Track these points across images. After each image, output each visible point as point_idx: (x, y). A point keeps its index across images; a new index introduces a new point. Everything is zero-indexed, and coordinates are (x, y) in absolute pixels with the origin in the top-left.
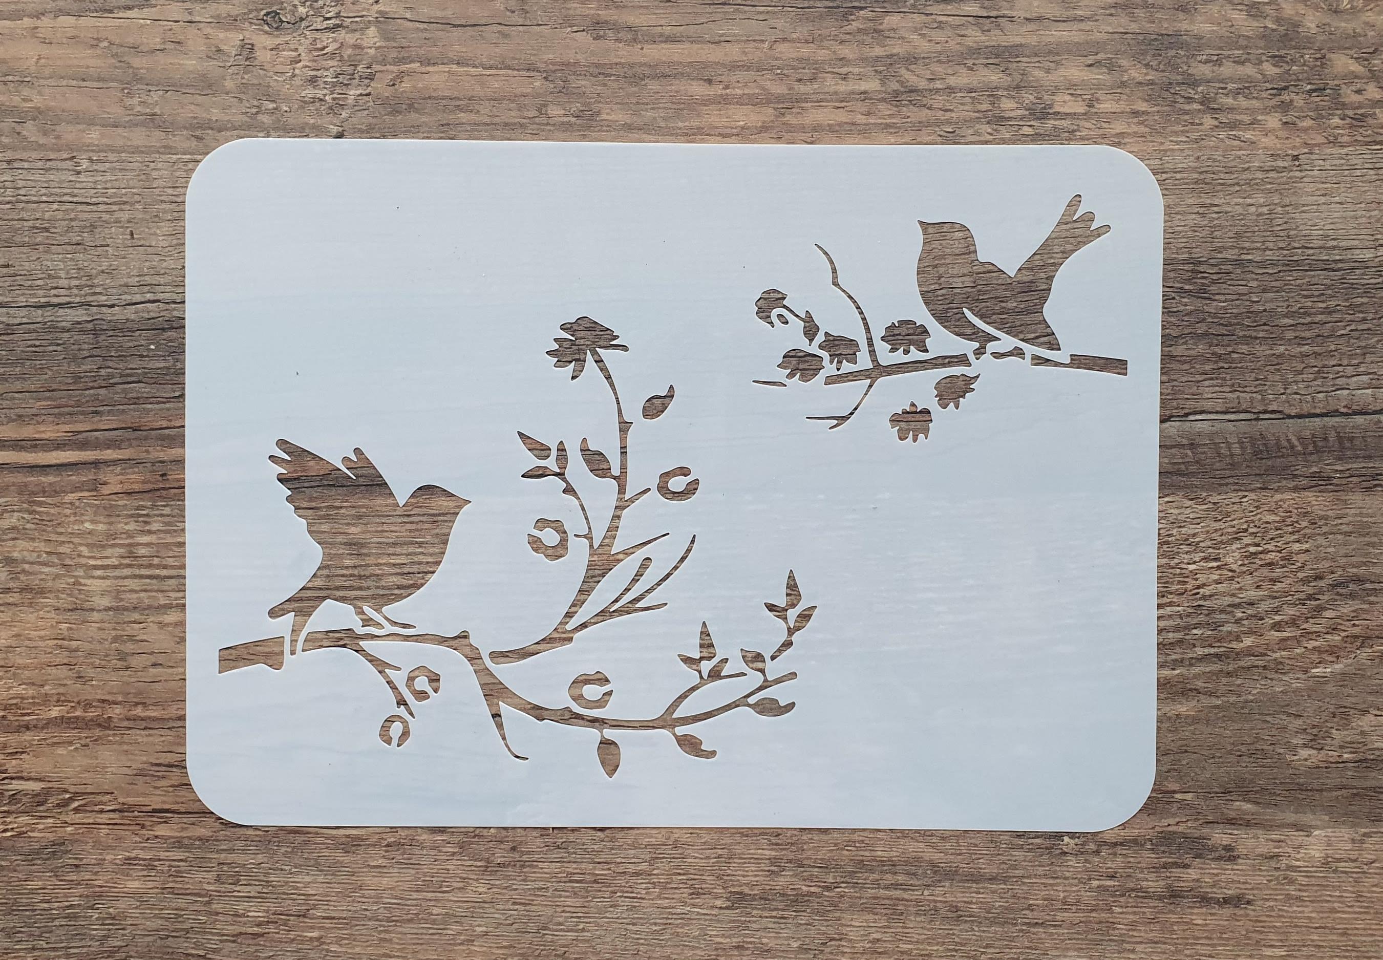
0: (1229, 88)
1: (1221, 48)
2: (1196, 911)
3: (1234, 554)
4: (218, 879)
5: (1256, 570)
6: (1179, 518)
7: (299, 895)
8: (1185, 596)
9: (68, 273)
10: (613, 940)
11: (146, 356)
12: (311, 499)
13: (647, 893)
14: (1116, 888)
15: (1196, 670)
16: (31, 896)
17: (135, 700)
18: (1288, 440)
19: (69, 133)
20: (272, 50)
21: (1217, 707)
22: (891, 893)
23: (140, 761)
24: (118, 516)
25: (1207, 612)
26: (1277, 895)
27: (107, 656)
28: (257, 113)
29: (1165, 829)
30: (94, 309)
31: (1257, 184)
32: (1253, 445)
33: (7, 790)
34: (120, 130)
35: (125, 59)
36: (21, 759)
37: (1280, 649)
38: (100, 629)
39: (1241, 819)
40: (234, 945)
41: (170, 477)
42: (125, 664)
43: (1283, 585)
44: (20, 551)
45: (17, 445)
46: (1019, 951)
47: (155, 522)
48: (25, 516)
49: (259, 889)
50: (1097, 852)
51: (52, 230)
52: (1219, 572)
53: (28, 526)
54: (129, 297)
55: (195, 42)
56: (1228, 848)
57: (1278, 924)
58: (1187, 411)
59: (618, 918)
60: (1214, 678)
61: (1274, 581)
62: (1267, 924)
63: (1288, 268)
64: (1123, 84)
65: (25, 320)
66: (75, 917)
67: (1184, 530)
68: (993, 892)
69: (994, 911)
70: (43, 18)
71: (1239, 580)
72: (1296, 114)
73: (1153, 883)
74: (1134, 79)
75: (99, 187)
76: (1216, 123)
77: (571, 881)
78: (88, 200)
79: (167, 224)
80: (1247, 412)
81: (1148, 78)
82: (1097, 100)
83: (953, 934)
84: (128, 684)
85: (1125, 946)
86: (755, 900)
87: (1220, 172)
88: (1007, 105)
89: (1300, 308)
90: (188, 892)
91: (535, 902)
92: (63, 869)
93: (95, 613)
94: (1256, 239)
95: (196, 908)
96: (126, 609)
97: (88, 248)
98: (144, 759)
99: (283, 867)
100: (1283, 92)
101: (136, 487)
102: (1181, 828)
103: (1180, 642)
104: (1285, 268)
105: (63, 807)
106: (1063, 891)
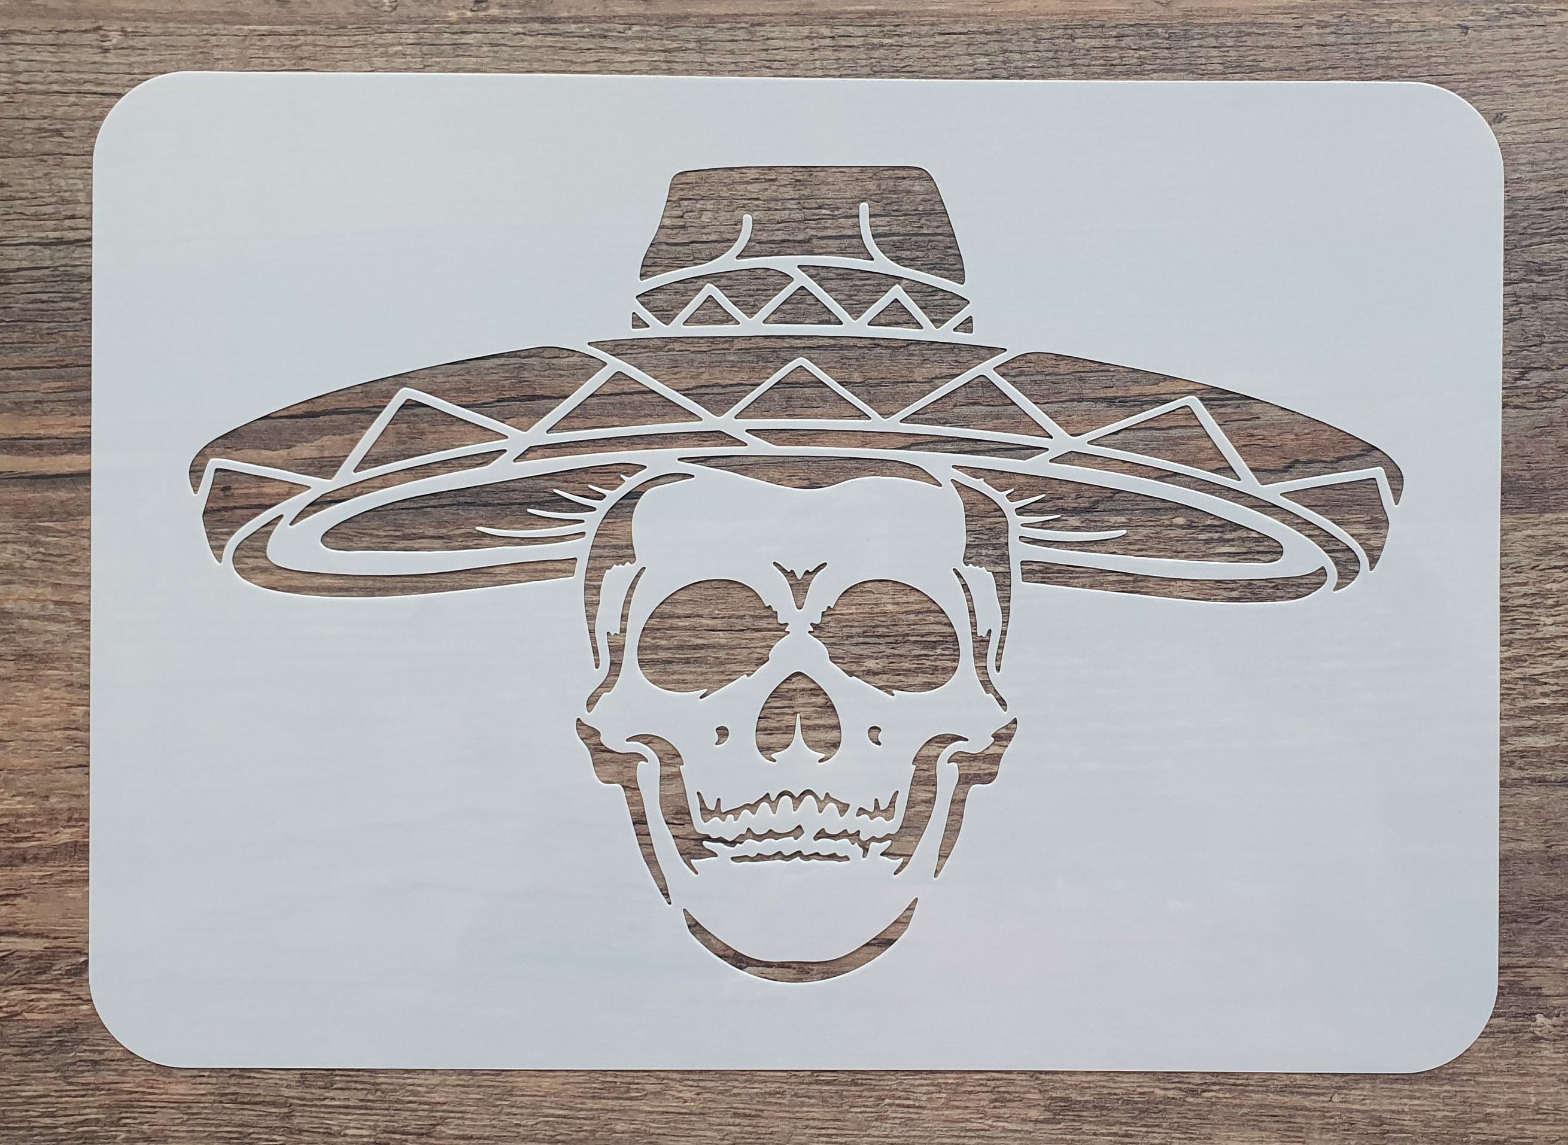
4: (302, 1082)
7: (421, 1103)
12: (441, 524)
13: (930, 1100)
16: (27, 1107)
22: (1286, 1099)
44: (15, 600)
45: (12, 445)
48: (25, 549)
49: (361, 1095)
51: (66, 134)
53: (29, 563)
59: (886, 1137)
65: (25, 264)
68: (1436, 1096)
69: (1435, 1124)
75: (136, 71)
77: (817, 1082)
86: (1088, 1109)
90: (258, 1099)
91: (766, 1114)
92: (75, 1067)
95: (272, 1125)
105: (75, 975)
106: (1535, 1094)
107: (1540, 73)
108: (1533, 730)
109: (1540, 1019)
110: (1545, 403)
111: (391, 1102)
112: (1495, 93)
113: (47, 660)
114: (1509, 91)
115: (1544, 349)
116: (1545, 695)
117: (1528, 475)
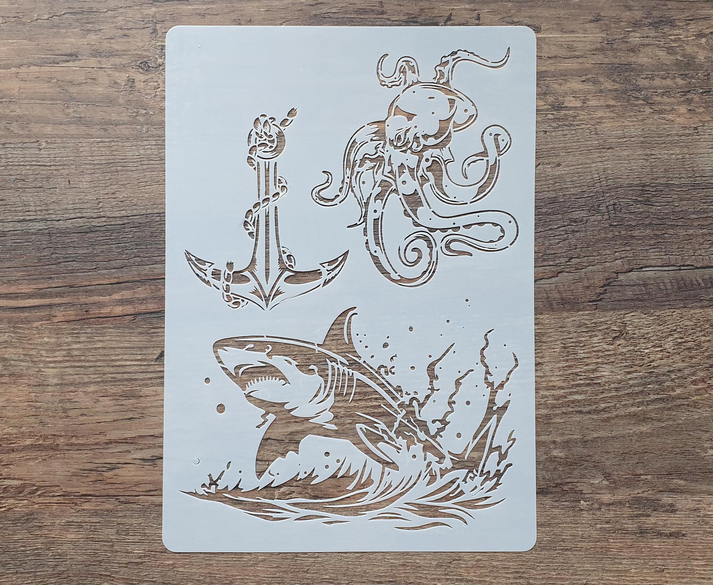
0: (659, 92)
1: (653, 71)
2: (655, 540)
3: (669, 344)
4: (117, 533)
5: (682, 351)
6: (639, 324)
8: (643, 367)
9: (35, 203)
10: (334, 563)
11: (76, 247)
14: (611, 529)
15: (651, 407)
16: (16, 543)
17: (72, 434)
18: (697, 281)
19: (36, 128)
20: (144, 82)
21: (662, 427)
23: (74, 468)
24: (62, 334)
25: (655, 375)
26: (698, 531)
27: (56, 410)
28: (136, 116)
30: (49, 223)
31: (675, 143)
32: (678, 284)
33: (2, 485)
34: (62, 126)
35: (66, 88)
37: (696, 395)
38: (52, 396)
39: (678, 489)
40: (126, 569)
42: (66, 414)
43: (697, 360)
44: (9, 354)
45: (7, 296)
46: (558, 564)
47: (82, 337)
48: (12, 335)
49: (140, 537)
50: (599, 509)
52: (661, 353)
53: (14, 340)
54: (67, 215)
55: (103, 78)
56: (671, 505)
57: (700, 547)
58: (641, 266)
60: (661, 411)
61: (691, 358)
62: (694, 547)
63: (693, 188)
64: (601, 91)
65: (11, 229)
66: (39, 555)
67: (642, 331)
69: (543, 543)
70: (22, 67)
71: (672, 357)
72: (695, 105)
73: (631, 526)
75: (52, 157)
76: (652, 111)
78: (46, 164)
79: (88, 176)
80: (674, 266)
81: (615, 87)
83: (521, 556)
84: (68, 425)
85: (616, 561)
87: (656, 137)
89: (701, 209)
90: (102, 540)
92: (33, 528)
93: (49, 387)
94: (675, 172)
95: (106, 549)
96: (67, 385)
97: (46, 190)
98: (77, 467)
99: (153, 525)
100: (688, 93)
101: (72, 318)
102: (645, 495)
103: (642, 392)
104: (692, 188)
105: (32, 494)
106: (582, 531)
107: (574, 147)
108: (577, 393)
109: (582, 502)
110: (578, 271)
111: (150, 540)
112: (557, 156)
113: (21, 376)
114: (562, 154)
115: (578, 250)
116: (581, 380)
117: (573, 298)
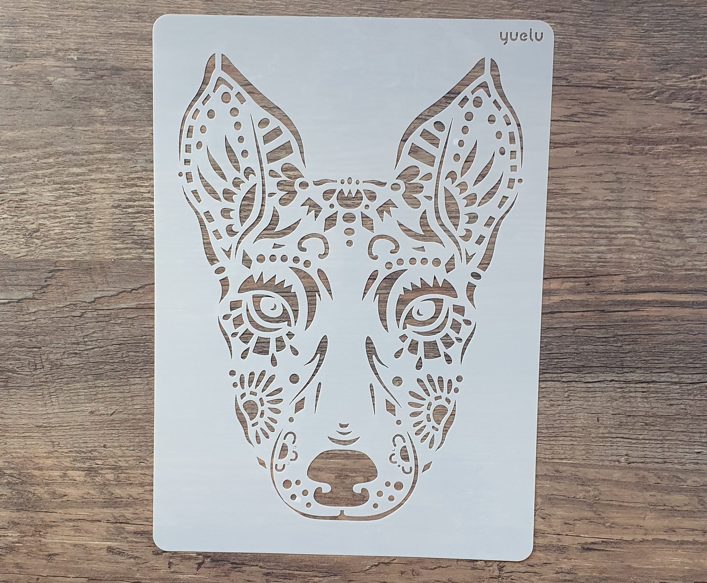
29: (18, 63)
36: (683, 121)
41: (584, 283)
74: (42, 487)
82: (61, 477)
88: (110, 476)
